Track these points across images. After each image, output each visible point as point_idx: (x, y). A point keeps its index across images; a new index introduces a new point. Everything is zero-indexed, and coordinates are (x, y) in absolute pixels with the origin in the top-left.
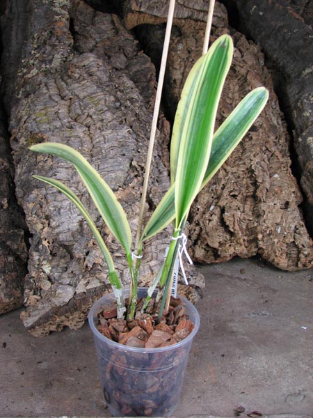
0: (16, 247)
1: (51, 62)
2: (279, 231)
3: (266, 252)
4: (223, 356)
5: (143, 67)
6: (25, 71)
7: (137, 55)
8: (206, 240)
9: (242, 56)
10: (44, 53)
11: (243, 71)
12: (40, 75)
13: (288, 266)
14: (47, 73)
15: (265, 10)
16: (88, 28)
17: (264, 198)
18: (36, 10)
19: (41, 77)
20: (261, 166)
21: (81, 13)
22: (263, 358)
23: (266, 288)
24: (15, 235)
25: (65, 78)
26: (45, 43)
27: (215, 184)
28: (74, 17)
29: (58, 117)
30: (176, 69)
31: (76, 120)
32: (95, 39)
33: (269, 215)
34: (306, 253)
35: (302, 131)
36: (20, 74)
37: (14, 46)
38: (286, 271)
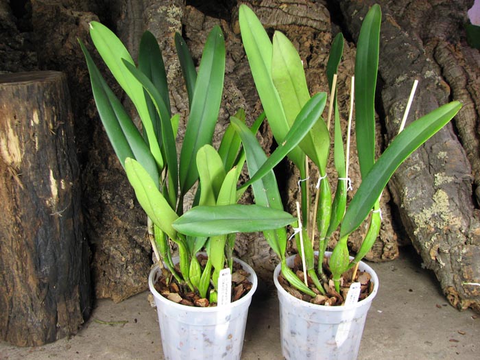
0: (141, 241)
2: (366, 227)
3: (354, 245)
11: (342, 76)
13: (374, 258)
15: (364, 16)
16: (199, 34)
18: (151, 20)
20: (354, 168)
21: (192, 19)
25: (181, 91)
28: (185, 23)
34: (389, 247)
35: (392, 137)
38: (373, 262)
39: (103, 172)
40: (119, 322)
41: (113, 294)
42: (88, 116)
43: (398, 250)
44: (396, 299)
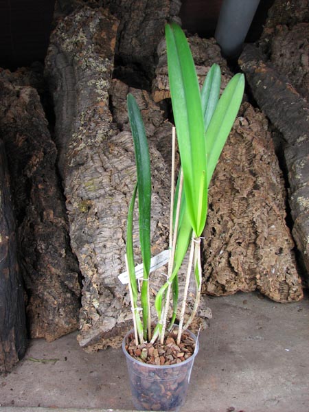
0: (72, 286)
1: (95, 136)
2: (273, 272)
3: (263, 288)
4: (223, 370)
6: (75, 144)
7: (163, 123)
8: (216, 278)
9: (249, 124)
10: (89, 129)
11: (249, 138)
12: (87, 148)
13: (281, 299)
14: (92, 147)
15: (267, 85)
16: (124, 103)
17: (263, 244)
18: (82, 91)
19: (88, 151)
20: (261, 219)
21: (118, 90)
22: (252, 373)
23: (263, 317)
24: (72, 277)
25: (107, 153)
26: (90, 120)
27: (224, 232)
28: (112, 94)
29: (102, 186)
31: (115, 189)
33: (266, 259)
34: (294, 289)
35: (294, 191)
36: (71, 147)
37: (65, 120)
39: (38, 225)
40: (51, 360)
41: (46, 334)
42: (26, 175)
43: (302, 292)
44: (302, 338)
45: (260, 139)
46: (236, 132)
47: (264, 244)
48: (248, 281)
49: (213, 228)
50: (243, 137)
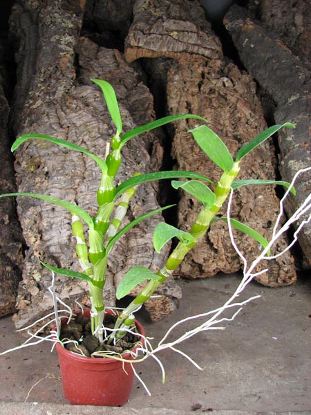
0: (14, 258)
1: (54, 93)
2: (260, 248)
5: (142, 96)
6: (31, 102)
7: (137, 85)
8: (191, 256)
9: (234, 86)
10: (49, 86)
11: (233, 100)
12: (44, 106)
13: (270, 282)
14: (50, 104)
15: (255, 43)
16: (92, 62)
17: (247, 217)
18: (44, 48)
19: (44, 108)
21: (86, 49)
24: (14, 247)
25: (65, 108)
26: (50, 77)
28: (78, 52)
30: (173, 98)
32: (97, 72)
34: (286, 269)
35: (285, 154)
36: (27, 105)
37: (24, 80)
38: (269, 287)
43: (295, 273)
44: (293, 325)
45: (246, 102)
46: (219, 94)
47: (250, 217)
48: (230, 260)
49: (191, 200)
50: (226, 100)
